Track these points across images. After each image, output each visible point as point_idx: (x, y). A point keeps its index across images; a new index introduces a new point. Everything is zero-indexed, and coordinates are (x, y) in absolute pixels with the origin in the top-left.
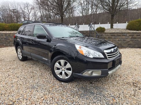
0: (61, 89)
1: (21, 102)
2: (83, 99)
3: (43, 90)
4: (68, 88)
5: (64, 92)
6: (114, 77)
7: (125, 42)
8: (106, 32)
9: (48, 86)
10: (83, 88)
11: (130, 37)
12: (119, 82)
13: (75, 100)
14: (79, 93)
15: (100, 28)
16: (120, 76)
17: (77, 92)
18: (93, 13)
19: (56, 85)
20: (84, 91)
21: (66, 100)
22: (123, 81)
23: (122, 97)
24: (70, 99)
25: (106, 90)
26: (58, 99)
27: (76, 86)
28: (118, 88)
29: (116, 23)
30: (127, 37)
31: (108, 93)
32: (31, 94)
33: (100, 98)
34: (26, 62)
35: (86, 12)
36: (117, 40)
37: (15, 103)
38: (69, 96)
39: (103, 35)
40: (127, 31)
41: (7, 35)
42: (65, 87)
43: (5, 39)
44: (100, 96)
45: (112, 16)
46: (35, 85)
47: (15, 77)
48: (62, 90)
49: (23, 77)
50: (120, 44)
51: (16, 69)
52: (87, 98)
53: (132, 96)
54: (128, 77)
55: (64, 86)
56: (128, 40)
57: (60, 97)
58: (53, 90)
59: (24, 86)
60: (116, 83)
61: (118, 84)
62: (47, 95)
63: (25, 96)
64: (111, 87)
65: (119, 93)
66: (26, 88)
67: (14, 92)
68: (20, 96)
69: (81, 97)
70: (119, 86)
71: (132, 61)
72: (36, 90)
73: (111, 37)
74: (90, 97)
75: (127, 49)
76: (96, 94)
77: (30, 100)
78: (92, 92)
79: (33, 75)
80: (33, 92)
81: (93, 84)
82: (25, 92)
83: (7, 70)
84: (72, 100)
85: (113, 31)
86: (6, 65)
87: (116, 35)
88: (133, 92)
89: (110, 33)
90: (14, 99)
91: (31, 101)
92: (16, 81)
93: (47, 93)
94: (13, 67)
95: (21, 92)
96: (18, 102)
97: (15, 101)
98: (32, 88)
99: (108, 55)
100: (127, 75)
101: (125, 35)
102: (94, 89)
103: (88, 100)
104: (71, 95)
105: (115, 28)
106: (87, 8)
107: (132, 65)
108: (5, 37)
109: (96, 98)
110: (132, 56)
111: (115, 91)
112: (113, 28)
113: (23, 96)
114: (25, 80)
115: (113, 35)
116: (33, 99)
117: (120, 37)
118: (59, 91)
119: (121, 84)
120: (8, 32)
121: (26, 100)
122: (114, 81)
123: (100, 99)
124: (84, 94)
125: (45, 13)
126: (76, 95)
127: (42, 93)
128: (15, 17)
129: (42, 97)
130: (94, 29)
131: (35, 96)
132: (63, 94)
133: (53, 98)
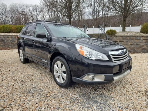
0: (60, 95)
1: (11, 108)
2: (84, 109)
3: (39, 95)
4: (68, 94)
5: (63, 98)
6: (123, 84)
7: (138, 46)
8: (117, 35)
9: (46, 91)
10: (85, 95)
11: (145, 41)
12: (128, 91)
13: (74, 109)
14: (79, 101)
15: (111, 30)
16: (130, 84)
17: (78, 99)
18: (104, 16)
19: (55, 91)
20: (86, 99)
21: (63, 109)
22: (133, 89)
23: (131, 108)
24: (69, 107)
25: (112, 99)
26: (54, 107)
27: (78, 92)
28: (127, 97)
29: (129, 26)
30: (140, 41)
31: (114, 103)
32: (25, 100)
33: (104, 108)
34: (27, 64)
35: (97, 14)
36: (130, 44)
37: (5, 108)
38: (68, 103)
39: (114, 38)
40: (141, 34)
41: (13, 37)
42: (65, 93)
43: (11, 41)
44: (105, 106)
45: (124, 17)
46: (32, 90)
47: (12, 80)
48: (61, 97)
49: (21, 80)
50: (133, 49)
51: (16, 71)
52: (88, 107)
53: (144, 107)
54: (140, 84)
55: (64, 91)
56: (142, 44)
57: (58, 104)
58: (50, 96)
59: (19, 91)
60: (125, 91)
61: (127, 93)
62: (43, 102)
63: (19, 101)
64: (119, 96)
65: (127, 103)
66: (21, 93)
67: (8, 96)
68: (13, 101)
69: (81, 106)
70: (128, 95)
71: (146, 68)
72: (31, 95)
73: (123, 40)
74: (93, 106)
75: (141, 54)
76: (100, 103)
77: (22, 106)
78: (96, 100)
79: (32, 79)
80: (27, 98)
81: (97, 92)
82: (19, 96)
83: (6, 73)
84: (70, 108)
85: (125, 34)
86: (6, 67)
87: (128, 38)
88: (145, 103)
89: (122, 36)
90: (6, 104)
91: (24, 107)
92: (12, 84)
93: (44, 99)
94: (13, 69)
95: (15, 97)
96: (8, 108)
97: (6, 107)
98: (27, 93)
99: (114, 58)
100: (138, 82)
101: (139, 38)
102: (98, 97)
103: (89, 109)
104: (71, 103)
105: (128, 31)
106: (98, 11)
107: (145, 72)
108: (11, 39)
109: (99, 108)
110: (146, 61)
111: (123, 100)
112: (125, 31)
113: (16, 101)
114: (23, 83)
115: (124, 38)
116: (26, 105)
117: (133, 41)
118: (58, 97)
119: (132, 93)
120: (14, 34)
121: (19, 105)
122: (123, 89)
123: (104, 110)
124: (85, 102)
125: (53, 15)
126: (76, 103)
127: (38, 98)
128: (23, 19)
129: (36, 104)
130: (104, 32)
131: (28, 102)
132: (61, 101)
133: (48, 106)
